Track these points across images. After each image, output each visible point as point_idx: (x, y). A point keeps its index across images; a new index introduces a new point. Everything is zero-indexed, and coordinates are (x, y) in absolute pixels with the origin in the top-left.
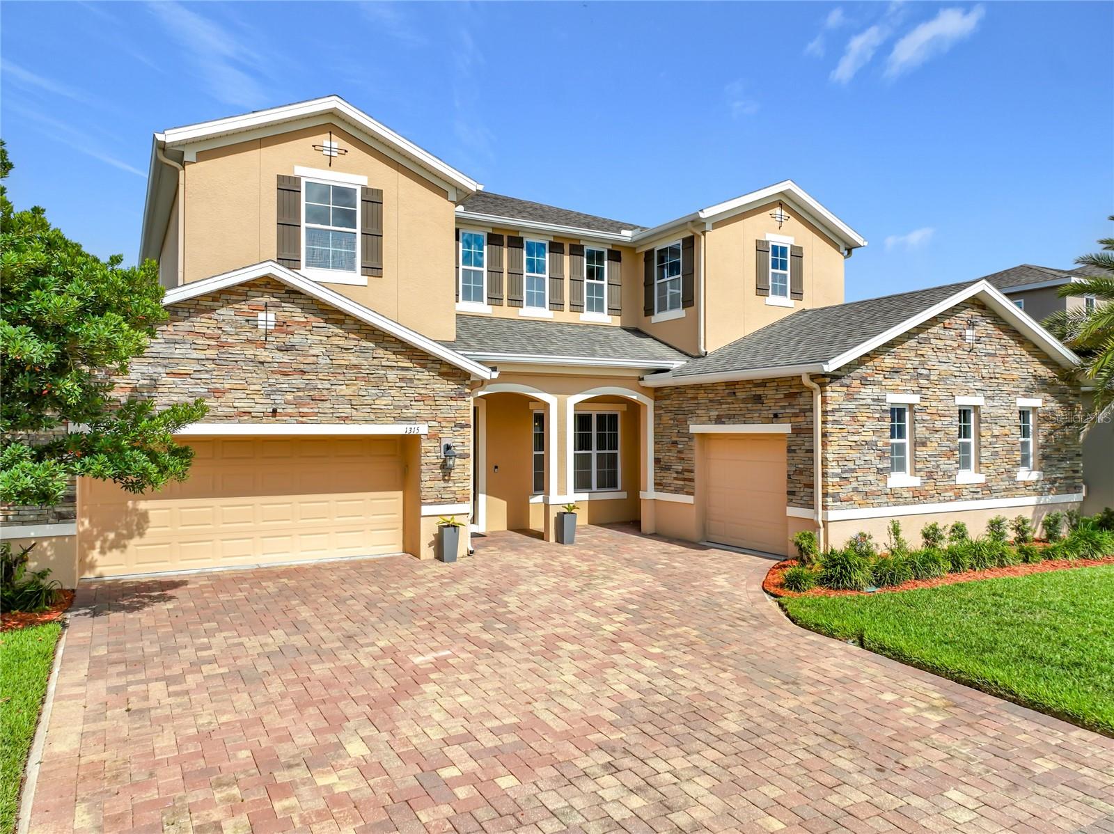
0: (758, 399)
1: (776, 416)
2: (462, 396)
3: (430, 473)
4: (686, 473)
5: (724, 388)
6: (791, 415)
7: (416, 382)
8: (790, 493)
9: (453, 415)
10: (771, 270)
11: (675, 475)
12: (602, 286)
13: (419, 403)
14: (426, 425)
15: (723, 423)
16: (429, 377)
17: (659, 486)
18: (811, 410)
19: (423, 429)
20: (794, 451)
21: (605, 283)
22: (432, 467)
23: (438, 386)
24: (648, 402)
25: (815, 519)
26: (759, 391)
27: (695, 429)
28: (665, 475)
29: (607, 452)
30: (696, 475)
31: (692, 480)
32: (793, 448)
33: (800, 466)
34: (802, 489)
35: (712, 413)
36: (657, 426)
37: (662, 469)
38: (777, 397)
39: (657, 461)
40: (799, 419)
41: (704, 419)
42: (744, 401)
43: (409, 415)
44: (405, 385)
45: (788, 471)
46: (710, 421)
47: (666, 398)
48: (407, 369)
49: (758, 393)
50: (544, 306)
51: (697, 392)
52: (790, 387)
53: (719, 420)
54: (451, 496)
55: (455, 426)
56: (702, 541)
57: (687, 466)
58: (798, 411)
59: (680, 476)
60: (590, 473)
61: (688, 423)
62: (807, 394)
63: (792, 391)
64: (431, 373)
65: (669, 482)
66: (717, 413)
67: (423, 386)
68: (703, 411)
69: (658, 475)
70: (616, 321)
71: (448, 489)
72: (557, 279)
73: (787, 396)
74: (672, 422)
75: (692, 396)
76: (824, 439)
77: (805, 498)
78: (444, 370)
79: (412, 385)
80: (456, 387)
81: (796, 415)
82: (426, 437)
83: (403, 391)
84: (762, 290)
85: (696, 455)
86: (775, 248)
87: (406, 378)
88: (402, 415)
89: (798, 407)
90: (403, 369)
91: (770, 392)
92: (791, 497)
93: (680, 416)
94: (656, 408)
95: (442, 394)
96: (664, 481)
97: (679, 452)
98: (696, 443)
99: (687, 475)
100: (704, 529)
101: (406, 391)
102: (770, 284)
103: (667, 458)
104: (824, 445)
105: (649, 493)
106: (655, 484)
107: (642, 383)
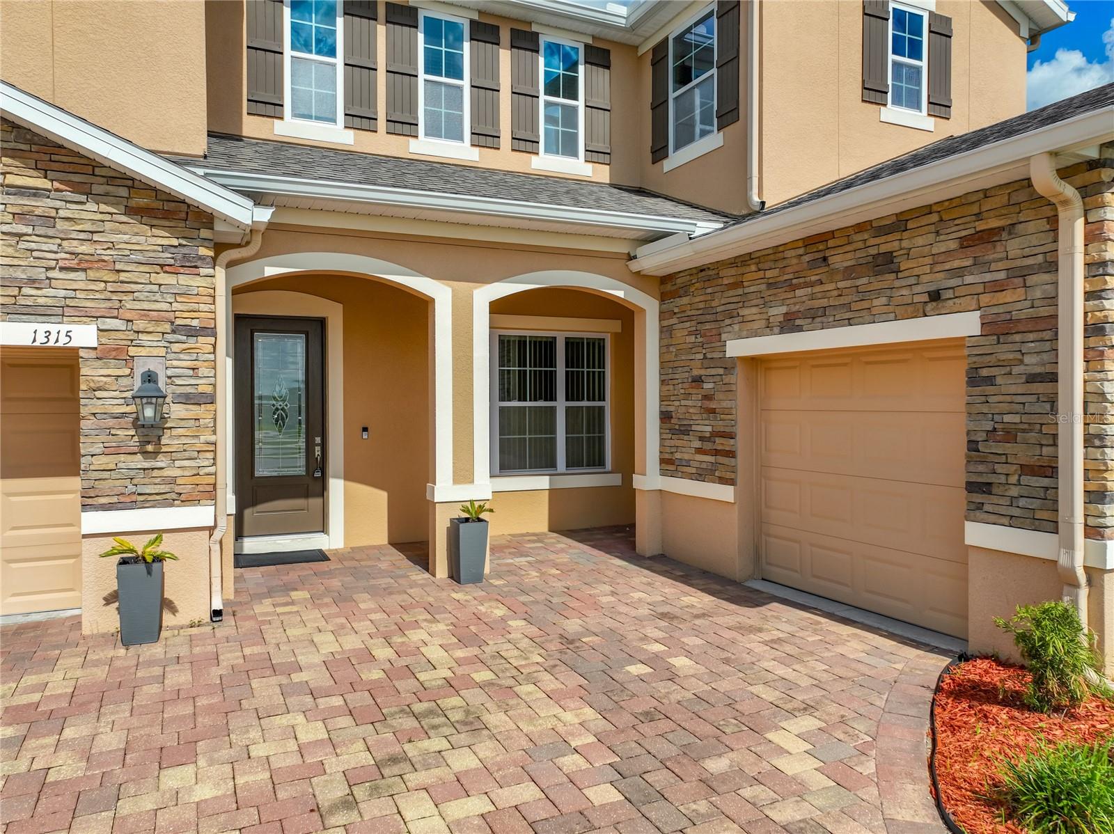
0: (885, 263)
1: (935, 296)
2: (190, 265)
3: (103, 438)
4: (718, 440)
5: (801, 251)
6: (980, 289)
7: (60, 225)
8: (972, 487)
9: (165, 306)
10: (891, 57)
11: (697, 444)
12: (575, 109)
13: (72, 275)
14: (95, 327)
15: (799, 329)
16: (100, 217)
17: (669, 465)
18: (1051, 266)
19: (84, 335)
20: (990, 380)
21: (580, 103)
22: (111, 422)
23: (126, 237)
24: (648, 306)
25: (1063, 560)
26: (889, 244)
27: (737, 348)
28: (679, 443)
29: (585, 403)
30: (740, 444)
31: (731, 454)
32: (985, 372)
33: (1007, 418)
34: (1013, 479)
35: (773, 311)
36: (664, 348)
37: (673, 432)
38: (939, 248)
39: (665, 417)
40: (1008, 296)
41: (756, 325)
42: (849, 273)
43: (41, 301)
44: (29, 230)
45: (968, 433)
46: (769, 328)
47: (681, 292)
48: (35, 193)
49: (883, 249)
50: (461, 139)
51: (741, 270)
52: (979, 216)
53: (789, 325)
54: (163, 488)
55: (174, 332)
56: (751, 577)
57: (720, 426)
58: (1002, 275)
59: (708, 446)
60: (553, 441)
61: (724, 337)
62: (1034, 227)
63: (981, 226)
64: (103, 207)
65: (686, 457)
66: (784, 309)
67: (82, 236)
68: (754, 310)
69: (667, 443)
70: (602, 174)
71: (155, 473)
72: (485, 89)
73: (966, 243)
74: (692, 339)
75: (731, 280)
76: (1093, 342)
77: (1022, 502)
78: (141, 201)
79: (51, 232)
80: (175, 242)
81: (997, 287)
82: (93, 354)
83: (22, 245)
84: (873, 93)
85: (740, 404)
86: (899, 15)
87: (30, 213)
88: (21, 301)
89: (1000, 265)
90: (21, 191)
91: (919, 241)
92: (978, 498)
93: (708, 326)
94: (663, 315)
95: (140, 257)
96: (678, 456)
97: (707, 397)
98: (738, 379)
99: (720, 443)
100: (757, 552)
101: (33, 246)
102: (890, 82)
103: (682, 410)
104: (1093, 358)
105: (649, 479)
106: (662, 461)
107: (635, 266)
